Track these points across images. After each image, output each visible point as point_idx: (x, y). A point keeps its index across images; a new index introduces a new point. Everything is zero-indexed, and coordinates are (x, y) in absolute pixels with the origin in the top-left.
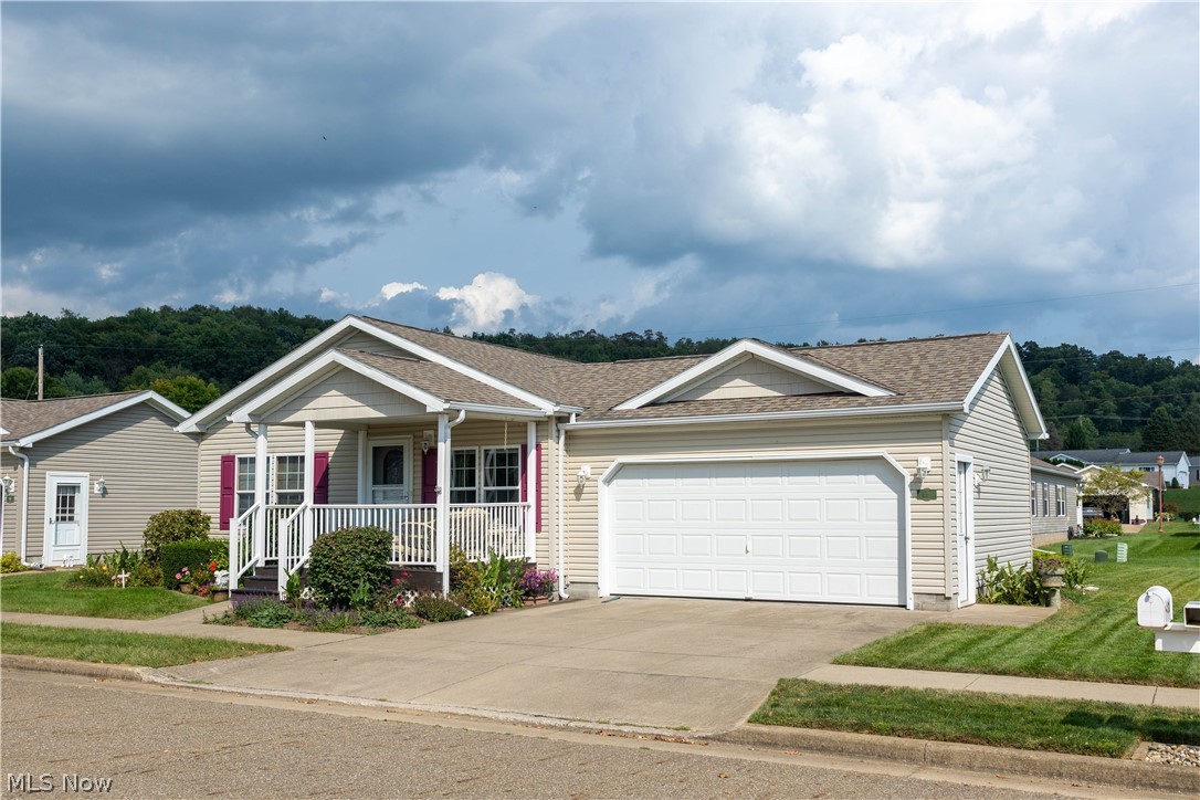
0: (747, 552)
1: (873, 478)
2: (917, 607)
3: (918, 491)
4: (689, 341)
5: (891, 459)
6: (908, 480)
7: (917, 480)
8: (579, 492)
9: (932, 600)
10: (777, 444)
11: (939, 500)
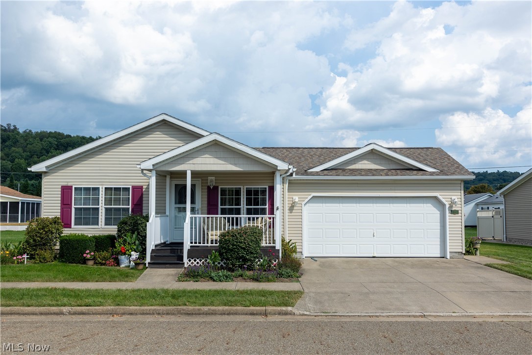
0: (374, 236)
1: (430, 205)
2: (451, 258)
3: (451, 211)
4: (30, 131)
5: (441, 198)
6: (447, 206)
7: (451, 207)
8: (291, 208)
9: (457, 255)
10: (391, 190)
11: (460, 214)
